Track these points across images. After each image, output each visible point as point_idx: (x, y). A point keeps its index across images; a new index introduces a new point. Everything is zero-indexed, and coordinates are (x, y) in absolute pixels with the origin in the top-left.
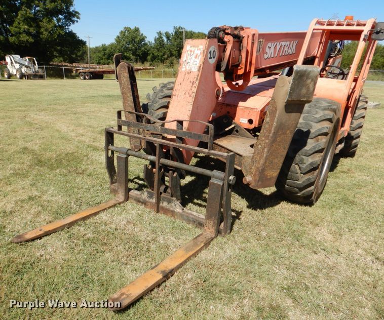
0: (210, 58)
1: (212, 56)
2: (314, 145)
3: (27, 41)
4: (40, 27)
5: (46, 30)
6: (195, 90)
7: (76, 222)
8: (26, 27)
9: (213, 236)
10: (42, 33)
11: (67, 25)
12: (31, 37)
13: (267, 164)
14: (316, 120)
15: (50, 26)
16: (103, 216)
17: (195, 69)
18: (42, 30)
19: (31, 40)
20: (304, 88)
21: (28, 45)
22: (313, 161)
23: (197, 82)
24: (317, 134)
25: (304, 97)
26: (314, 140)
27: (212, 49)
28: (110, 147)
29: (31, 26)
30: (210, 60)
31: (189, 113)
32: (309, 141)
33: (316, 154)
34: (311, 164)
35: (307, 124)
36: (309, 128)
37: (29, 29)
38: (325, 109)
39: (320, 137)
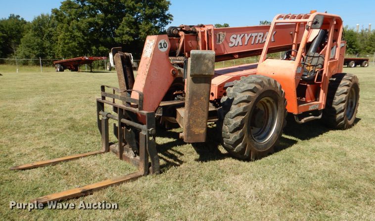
0: (161, 48)
1: (163, 46)
2: (236, 110)
3: (128, 40)
4: (139, 29)
5: (144, 31)
6: (147, 70)
7: (60, 162)
8: (128, 29)
9: (142, 174)
10: (140, 33)
11: (163, 26)
12: (131, 37)
13: (191, 122)
14: (240, 91)
15: (147, 27)
16: (81, 160)
17: (149, 56)
18: (141, 31)
19: (131, 39)
20: (203, 66)
21: (129, 43)
22: (236, 121)
23: (150, 64)
24: (239, 101)
25: (206, 72)
26: (237, 106)
27: (162, 41)
28: (101, 112)
29: (132, 28)
30: (161, 50)
31: (143, 86)
32: (233, 106)
33: (238, 117)
34: (235, 125)
35: (234, 94)
36: (234, 97)
37: (130, 31)
38: (250, 83)
39: (241, 104)
